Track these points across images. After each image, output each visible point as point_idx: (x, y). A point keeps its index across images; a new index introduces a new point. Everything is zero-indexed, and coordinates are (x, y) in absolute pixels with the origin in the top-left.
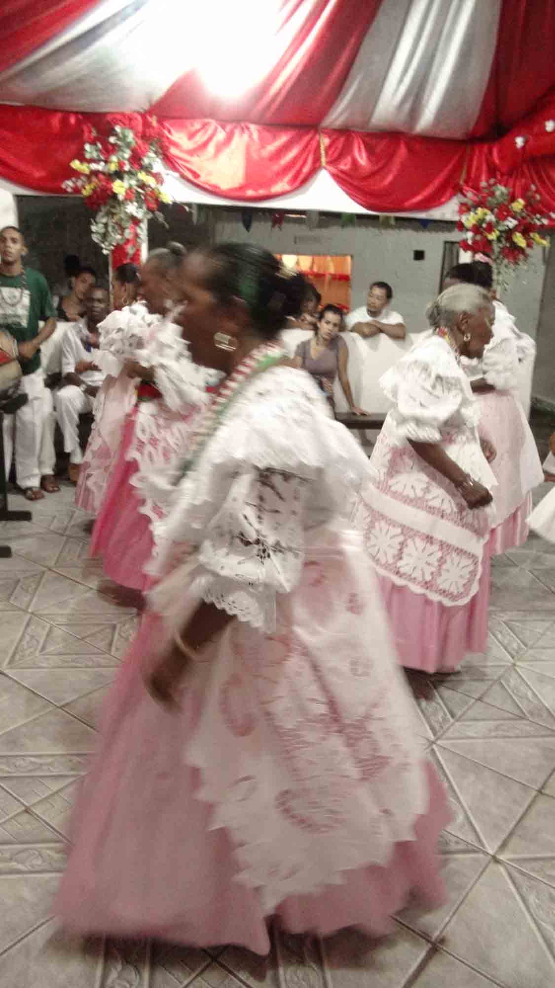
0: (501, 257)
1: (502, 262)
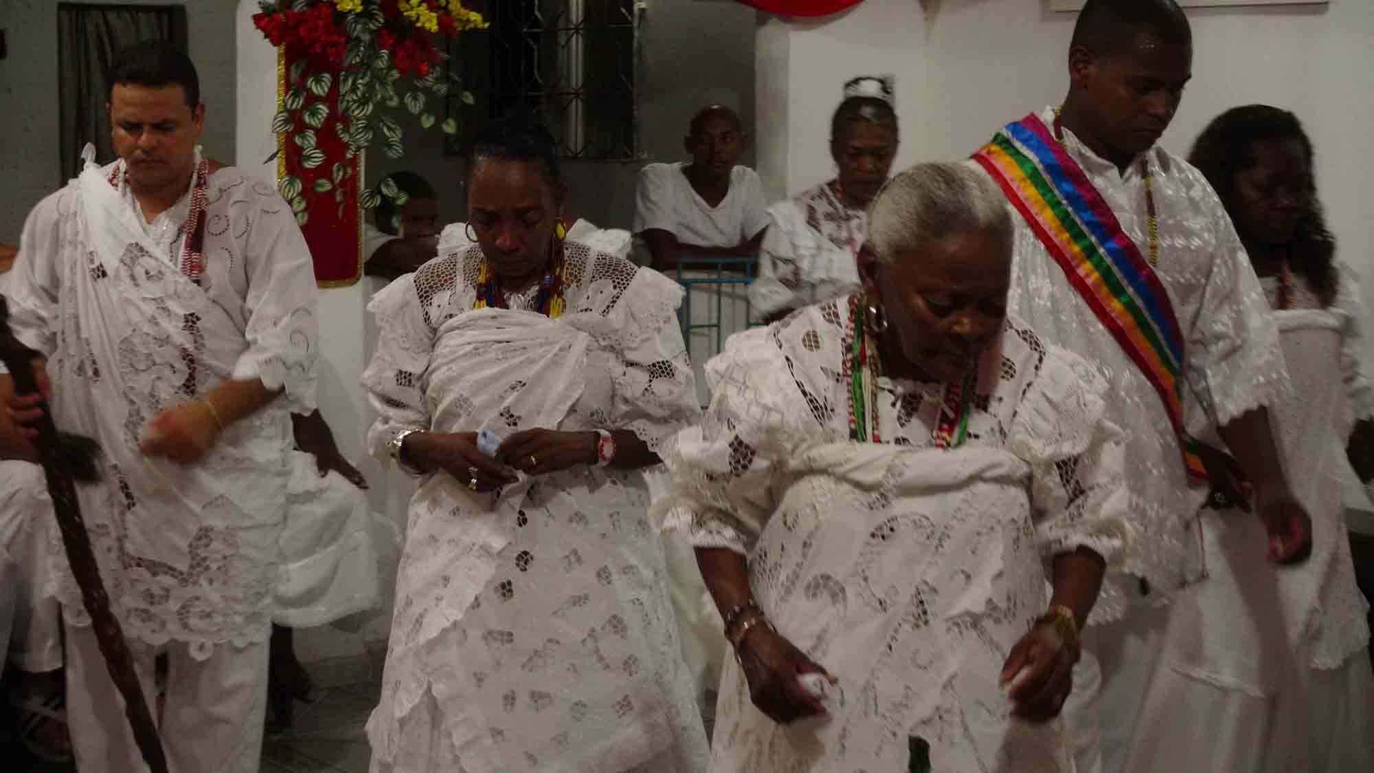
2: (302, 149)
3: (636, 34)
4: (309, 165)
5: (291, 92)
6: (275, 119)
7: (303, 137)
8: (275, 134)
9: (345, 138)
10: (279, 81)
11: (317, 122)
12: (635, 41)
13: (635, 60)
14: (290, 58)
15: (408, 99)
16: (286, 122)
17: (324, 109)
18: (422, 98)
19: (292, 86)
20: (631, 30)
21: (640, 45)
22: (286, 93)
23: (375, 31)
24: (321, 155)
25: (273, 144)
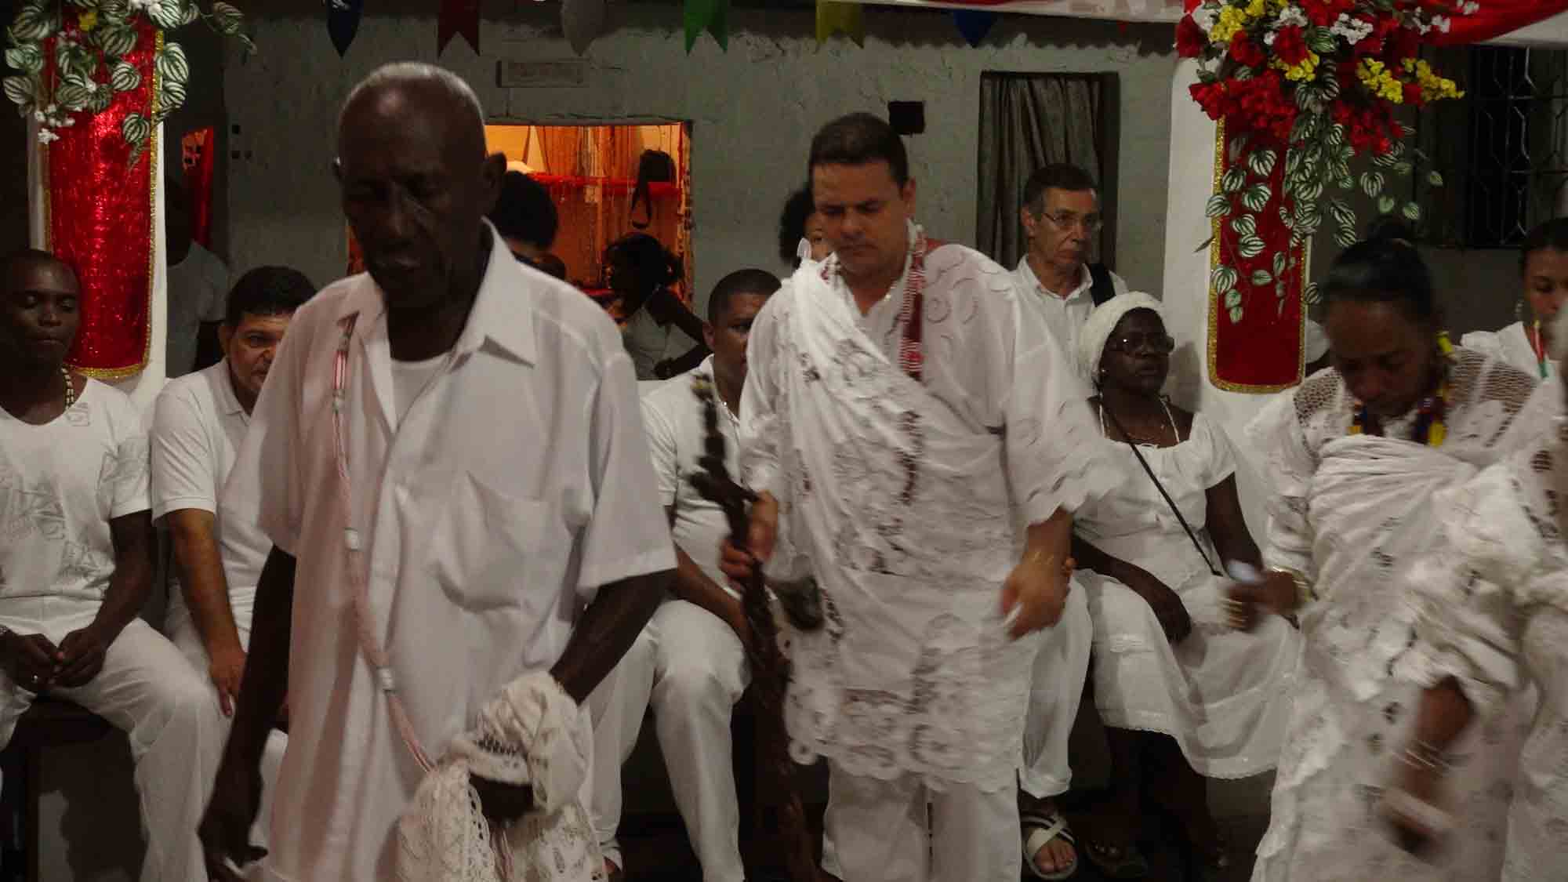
2: (1239, 235)
4: (1247, 254)
5: (1230, 171)
6: (1210, 201)
7: (1242, 222)
8: (1210, 219)
9: (1289, 224)
10: (1217, 160)
11: (1257, 204)
14: (1230, 133)
15: (1364, 180)
16: (1222, 205)
17: (1266, 191)
18: (1380, 178)
19: (1230, 165)
22: (1225, 172)
23: (1329, 102)
24: (1259, 243)
25: (1207, 229)
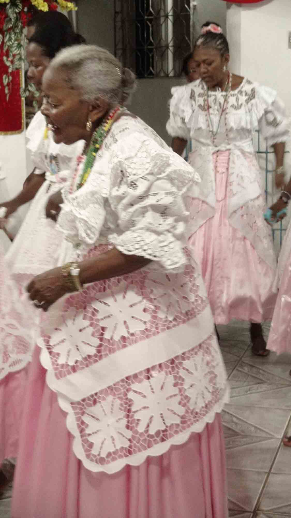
0: (20, 24)
1: (21, 32)
3: (192, 17)
9: (8, 64)
12: (191, 20)
13: (191, 30)
20: (189, 15)
21: (194, 23)
23: (18, 13)
